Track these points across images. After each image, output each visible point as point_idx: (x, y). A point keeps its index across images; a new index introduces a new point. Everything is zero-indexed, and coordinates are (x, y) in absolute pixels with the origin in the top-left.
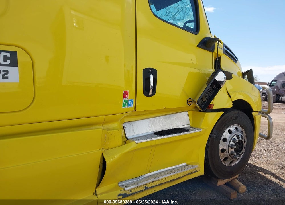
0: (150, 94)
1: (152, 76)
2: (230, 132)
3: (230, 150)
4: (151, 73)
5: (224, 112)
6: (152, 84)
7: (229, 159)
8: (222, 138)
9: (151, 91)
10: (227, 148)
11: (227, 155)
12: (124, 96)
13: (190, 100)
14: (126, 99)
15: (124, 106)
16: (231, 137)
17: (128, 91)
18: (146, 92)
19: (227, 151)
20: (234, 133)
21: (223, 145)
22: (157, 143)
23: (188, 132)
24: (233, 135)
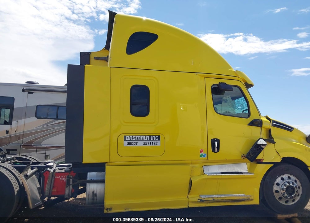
0: (216, 151)
1: (216, 142)
2: (282, 179)
3: (283, 192)
4: (216, 141)
5: (273, 165)
6: (216, 146)
7: (283, 199)
8: (276, 182)
9: (216, 150)
10: (280, 190)
11: (281, 195)
12: (201, 152)
13: (244, 155)
14: (202, 153)
15: (201, 156)
16: (283, 183)
17: (203, 149)
18: (213, 150)
19: (280, 192)
20: (286, 180)
21: (277, 188)
22: (220, 177)
23: (243, 174)
24: (285, 181)
